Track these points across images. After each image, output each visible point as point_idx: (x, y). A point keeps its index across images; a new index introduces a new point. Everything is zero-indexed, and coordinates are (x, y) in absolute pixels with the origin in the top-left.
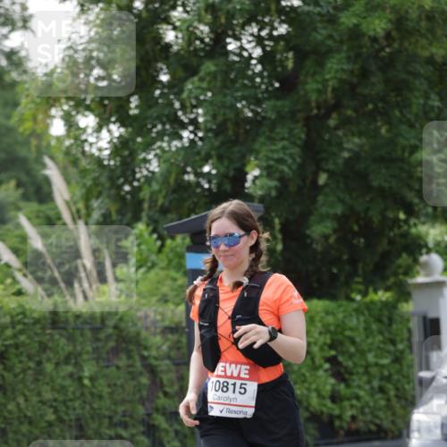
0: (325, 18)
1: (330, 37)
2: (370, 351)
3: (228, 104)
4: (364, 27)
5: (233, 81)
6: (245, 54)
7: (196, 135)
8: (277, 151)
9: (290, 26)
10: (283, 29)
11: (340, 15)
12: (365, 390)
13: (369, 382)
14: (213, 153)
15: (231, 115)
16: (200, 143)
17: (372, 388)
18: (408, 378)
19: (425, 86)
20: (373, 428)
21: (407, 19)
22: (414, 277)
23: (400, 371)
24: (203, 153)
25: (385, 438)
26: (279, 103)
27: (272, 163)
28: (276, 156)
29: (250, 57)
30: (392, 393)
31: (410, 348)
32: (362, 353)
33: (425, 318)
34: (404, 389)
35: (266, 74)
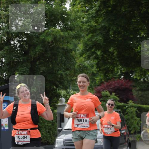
0: (36, 37)
1: (37, 41)
2: (46, 122)
3: (11, 57)
4: (46, 40)
5: (12, 52)
6: (15, 45)
7: (2, 65)
8: (23, 70)
9: (27, 38)
10: (25, 39)
11: (40, 36)
12: (45, 132)
13: (46, 130)
14: (7, 70)
15: (12, 60)
16: (3, 67)
17: (46, 132)
18: (56, 129)
19: (61, 55)
20: (46, 142)
21: (57, 38)
22: (58, 103)
23: (53, 128)
24: (4, 70)
25: (49, 145)
26: (24, 57)
27: (22, 72)
28: (23, 71)
29: (17, 46)
30: (51, 133)
31: (56, 121)
32: (44, 123)
33: (60, 114)
34: (55, 132)
35: (21, 50)
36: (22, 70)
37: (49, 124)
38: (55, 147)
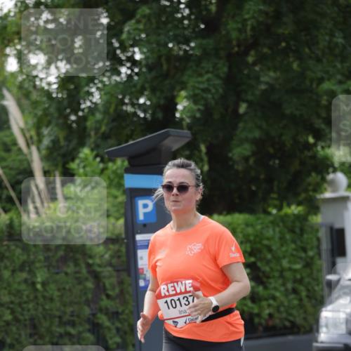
2: (284, 257)
3: (162, 42)
5: (165, 23)
7: (132, 71)
8: (203, 83)
12: (280, 292)
13: (284, 284)
14: (147, 85)
15: (164, 51)
16: (136, 78)
17: (286, 290)
18: (318, 281)
20: (287, 324)
22: (322, 193)
23: (310, 275)
24: (139, 86)
25: (298, 333)
26: (205, 42)
28: (202, 86)
29: (179, 2)
30: (304, 294)
31: (319, 254)
32: (278, 259)
33: (331, 229)
34: (315, 291)
35: (193, 17)
36: (199, 82)
37: (295, 263)
38: (317, 342)
